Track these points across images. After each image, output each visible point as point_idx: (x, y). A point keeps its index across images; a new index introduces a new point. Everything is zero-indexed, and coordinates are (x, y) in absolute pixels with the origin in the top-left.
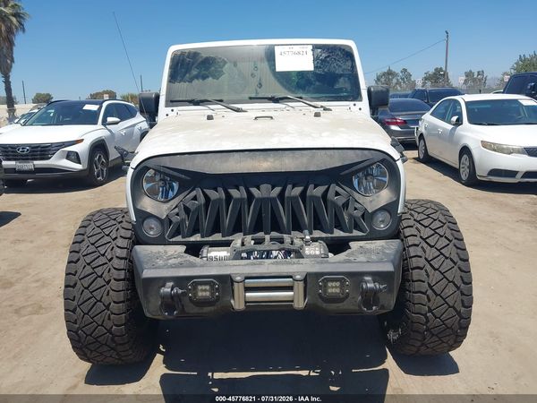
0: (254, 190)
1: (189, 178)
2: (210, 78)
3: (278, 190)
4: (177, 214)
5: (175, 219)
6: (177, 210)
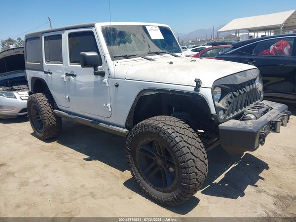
0: (245, 89)
2: (127, 43)
6: (226, 104)
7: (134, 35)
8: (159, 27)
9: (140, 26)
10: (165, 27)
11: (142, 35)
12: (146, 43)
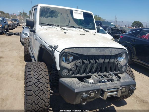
0: (97, 60)
1: (78, 56)
2: (54, 18)
3: (103, 60)
4: (74, 68)
5: (73, 69)
6: (73, 66)
7: (61, 14)
8: (83, 12)
9: (69, 9)
10: (88, 13)
11: (67, 15)
12: (68, 20)
